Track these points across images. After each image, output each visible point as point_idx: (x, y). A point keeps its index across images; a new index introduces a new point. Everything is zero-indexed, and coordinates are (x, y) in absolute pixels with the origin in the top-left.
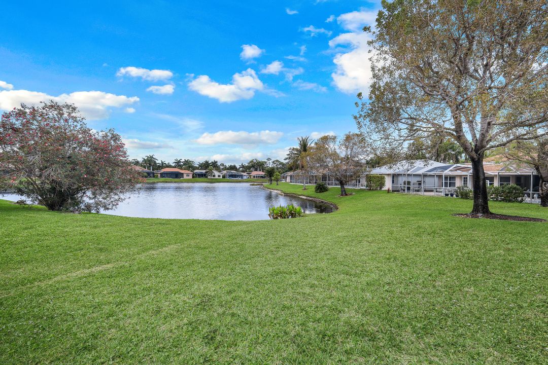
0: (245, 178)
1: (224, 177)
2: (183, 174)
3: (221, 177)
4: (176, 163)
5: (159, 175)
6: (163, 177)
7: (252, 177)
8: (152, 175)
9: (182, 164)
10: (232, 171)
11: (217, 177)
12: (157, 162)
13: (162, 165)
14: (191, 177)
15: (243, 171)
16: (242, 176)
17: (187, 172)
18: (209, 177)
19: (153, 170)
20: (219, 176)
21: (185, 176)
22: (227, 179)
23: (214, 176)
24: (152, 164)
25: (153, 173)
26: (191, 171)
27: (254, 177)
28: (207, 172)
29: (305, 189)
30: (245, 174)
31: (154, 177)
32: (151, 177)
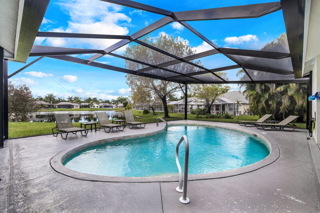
0: (114, 107)
1: (101, 107)
2: (73, 106)
3: (99, 107)
4: (69, 99)
5: (57, 107)
6: (60, 108)
7: (118, 107)
8: (52, 107)
9: (73, 99)
10: (106, 104)
11: (96, 107)
12: (55, 98)
13: (59, 100)
14: (79, 107)
15: (113, 104)
16: (112, 107)
17: (76, 104)
18: (91, 107)
19: (53, 103)
20: (97, 107)
21: (75, 107)
22: (103, 108)
23: (94, 107)
24: (52, 99)
25: (53, 106)
26: (79, 104)
27: (120, 107)
28: (89, 105)
29: (140, 113)
30: (114, 105)
31: (53, 108)
32: (51, 108)
